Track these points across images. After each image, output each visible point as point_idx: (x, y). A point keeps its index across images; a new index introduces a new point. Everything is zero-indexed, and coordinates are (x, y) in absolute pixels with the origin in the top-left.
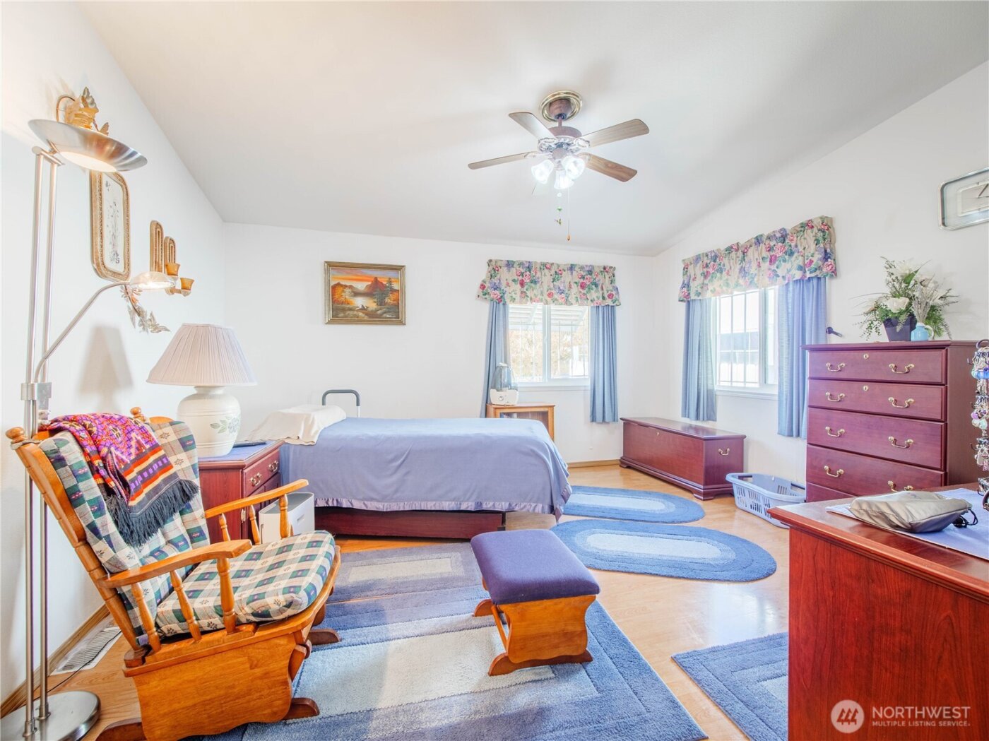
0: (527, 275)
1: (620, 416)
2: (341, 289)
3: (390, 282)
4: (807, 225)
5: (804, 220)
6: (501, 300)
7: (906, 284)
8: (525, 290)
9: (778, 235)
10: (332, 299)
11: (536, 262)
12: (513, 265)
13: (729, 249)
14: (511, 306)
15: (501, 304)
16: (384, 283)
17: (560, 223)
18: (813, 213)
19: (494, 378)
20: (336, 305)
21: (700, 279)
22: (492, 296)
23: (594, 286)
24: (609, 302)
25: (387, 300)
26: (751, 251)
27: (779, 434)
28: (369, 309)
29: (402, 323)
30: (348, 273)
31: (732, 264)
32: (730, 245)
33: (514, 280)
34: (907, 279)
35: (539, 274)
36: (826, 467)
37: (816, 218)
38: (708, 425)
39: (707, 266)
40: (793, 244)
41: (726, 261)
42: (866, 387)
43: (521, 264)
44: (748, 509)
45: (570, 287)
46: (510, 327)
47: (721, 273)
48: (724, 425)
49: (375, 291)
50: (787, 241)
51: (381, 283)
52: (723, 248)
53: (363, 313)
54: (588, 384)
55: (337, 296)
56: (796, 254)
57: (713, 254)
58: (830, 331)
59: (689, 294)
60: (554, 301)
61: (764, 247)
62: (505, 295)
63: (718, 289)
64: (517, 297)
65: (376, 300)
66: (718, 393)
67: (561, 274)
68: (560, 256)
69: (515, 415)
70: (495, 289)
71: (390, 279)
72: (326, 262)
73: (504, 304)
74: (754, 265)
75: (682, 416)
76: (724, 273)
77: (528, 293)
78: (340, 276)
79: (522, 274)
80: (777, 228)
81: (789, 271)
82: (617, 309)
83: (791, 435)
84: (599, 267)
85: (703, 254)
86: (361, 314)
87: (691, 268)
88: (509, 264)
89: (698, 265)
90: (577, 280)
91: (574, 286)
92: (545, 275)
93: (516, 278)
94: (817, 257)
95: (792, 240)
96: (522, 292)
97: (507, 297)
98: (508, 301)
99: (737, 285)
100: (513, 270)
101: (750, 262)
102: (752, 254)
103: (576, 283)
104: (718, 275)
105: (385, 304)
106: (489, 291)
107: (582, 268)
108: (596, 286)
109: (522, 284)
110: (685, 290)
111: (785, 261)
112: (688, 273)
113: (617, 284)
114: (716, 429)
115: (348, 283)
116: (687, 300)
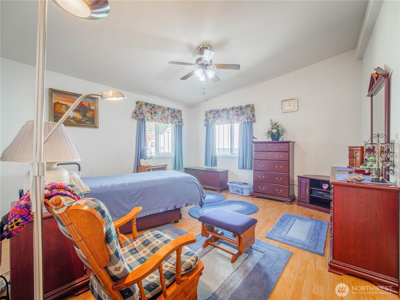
0: (153, 109)
1: (184, 167)
2: (60, 106)
3: (89, 105)
4: (248, 106)
5: (248, 104)
6: (143, 120)
7: (275, 126)
8: (152, 116)
9: (239, 108)
10: (54, 111)
11: (156, 105)
12: (148, 105)
13: (223, 110)
14: (147, 123)
15: (143, 121)
16: (86, 105)
17: (204, 94)
18: (250, 102)
19: (140, 154)
20: (56, 114)
21: (212, 119)
22: (139, 117)
23: (175, 117)
24: (180, 124)
25: (88, 115)
26: (230, 111)
27: (239, 168)
28: (77, 118)
29: (96, 127)
30: (64, 97)
31: (224, 114)
32: (224, 108)
33: (148, 111)
34: (276, 124)
35: (157, 110)
36: (260, 176)
37: (251, 104)
38: (214, 168)
39: (215, 114)
40: (244, 111)
41: (222, 113)
42: (270, 153)
43: (151, 105)
44: (235, 192)
45: (168, 117)
46: (147, 132)
47: (220, 117)
48: (220, 167)
49: (81, 109)
50: (242, 110)
51: (85, 105)
52: (221, 109)
53: (74, 120)
54: (173, 155)
55: (57, 110)
56: (245, 114)
57: (217, 111)
58: (254, 137)
59: (208, 123)
60: (163, 122)
61: (235, 111)
62: (145, 118)
63: (219, 122)
64: (150, 119)
65: (81, 114)
66: (218, 157)
67: (165, 111)
68: (166, 104)
69: (152, 170)
70: (141, 115)
71: (89, 103)
72: (50, 89)
73: (144, 122)
74: (232, 116)
75: (205, 166)
76: (221, 117)
77: (154, 118)
78: (59, 98)
79: (151, 109)
80: (240, 106)
81: (243, 119)
82: (183, 126)
83: (243, 168)
84: (177, 110)
85: (213, 110)
86: (72, 121)
87: (208, 115)
88: (146, 104)
89: (211, 114)
90: (170, 114)
91: (169, 116)
92: (159, 111)
93: (149, 110)
94: (251, 116)
95: (244, 110)
96: (151, 117)
97: (146, 118)
98: (146, 120)
99: (226, 122)
100: (148, 107)
101: (230, 115)
102: (231, 112)
103: (170, 115)
104: (219, 118)
105: (86, 116)
106: (138, 115)
107: (172, 110)
108: (176, 117)
109: (151, 113)
110: (207, 122)
111: (242, 116)
112: (207, 116)
113: (182, 117)
114: (217, 169)
115: (64, 103)
116: (207, 125)
